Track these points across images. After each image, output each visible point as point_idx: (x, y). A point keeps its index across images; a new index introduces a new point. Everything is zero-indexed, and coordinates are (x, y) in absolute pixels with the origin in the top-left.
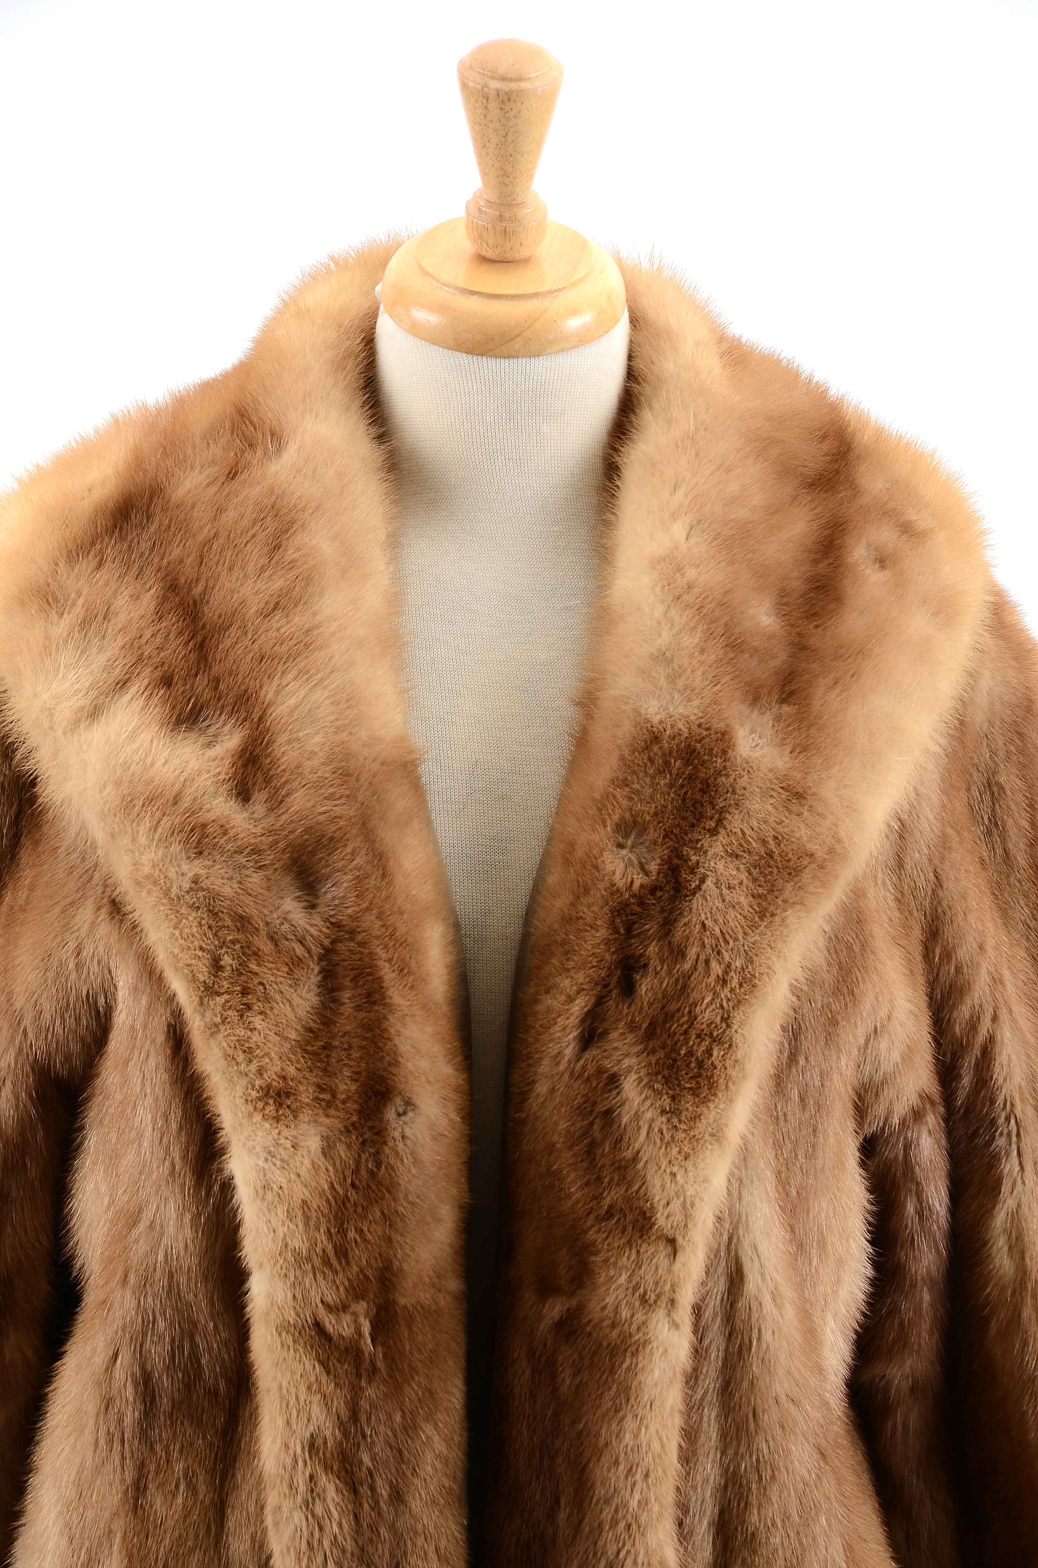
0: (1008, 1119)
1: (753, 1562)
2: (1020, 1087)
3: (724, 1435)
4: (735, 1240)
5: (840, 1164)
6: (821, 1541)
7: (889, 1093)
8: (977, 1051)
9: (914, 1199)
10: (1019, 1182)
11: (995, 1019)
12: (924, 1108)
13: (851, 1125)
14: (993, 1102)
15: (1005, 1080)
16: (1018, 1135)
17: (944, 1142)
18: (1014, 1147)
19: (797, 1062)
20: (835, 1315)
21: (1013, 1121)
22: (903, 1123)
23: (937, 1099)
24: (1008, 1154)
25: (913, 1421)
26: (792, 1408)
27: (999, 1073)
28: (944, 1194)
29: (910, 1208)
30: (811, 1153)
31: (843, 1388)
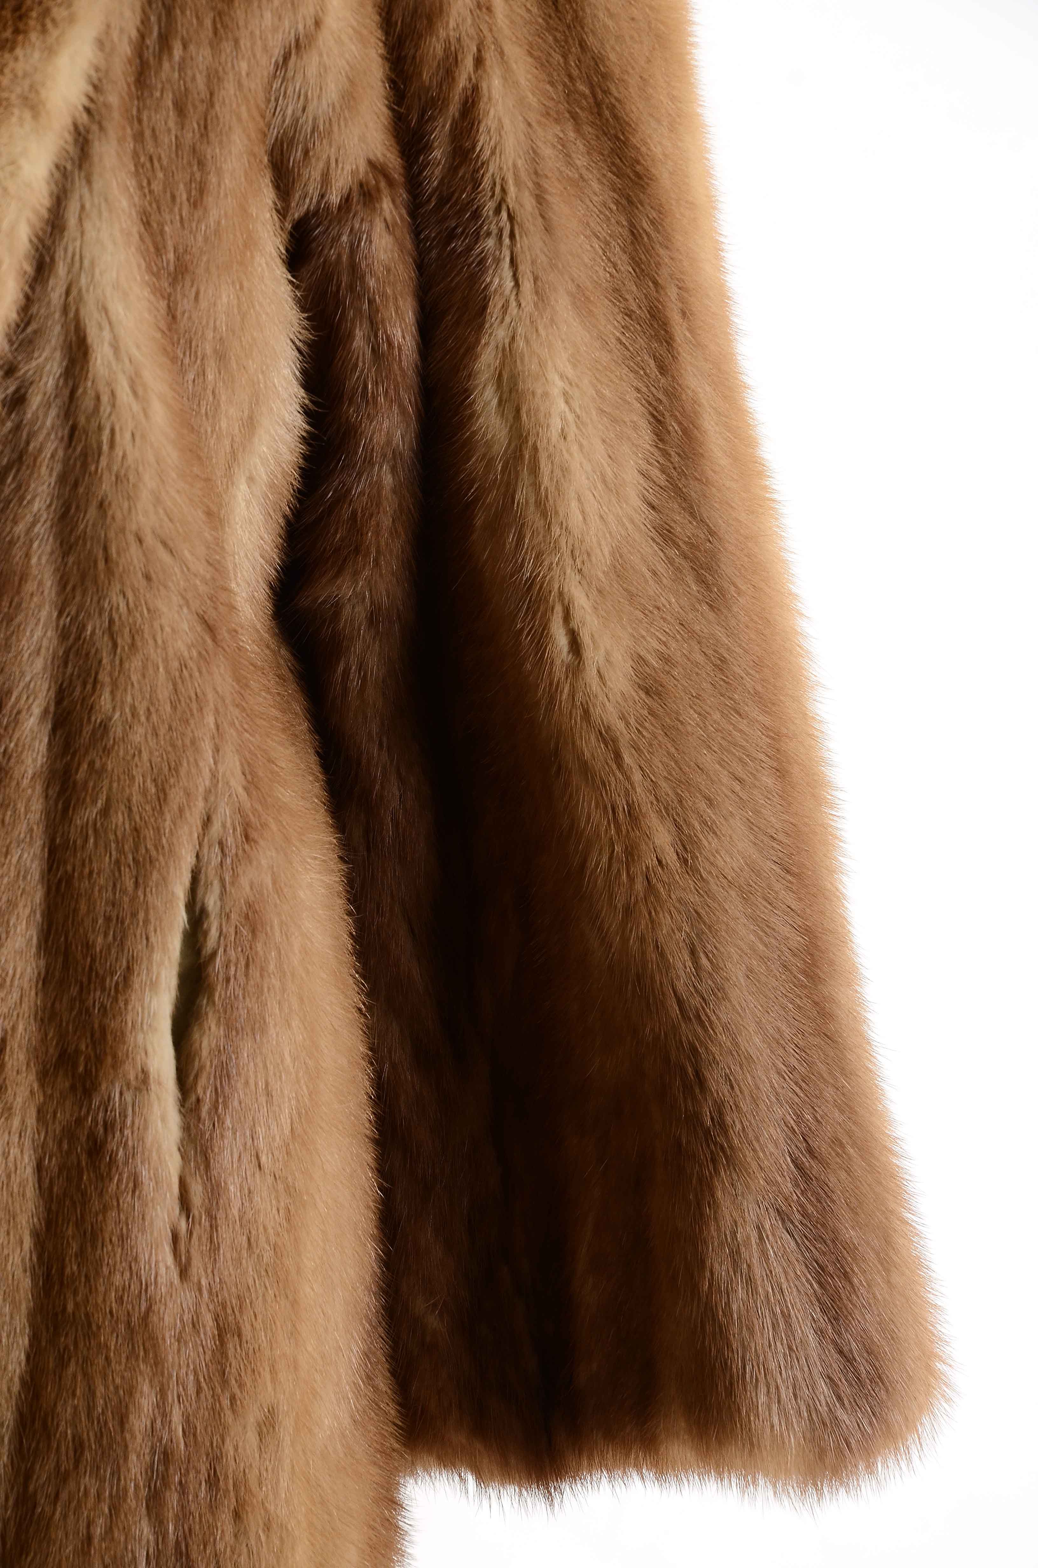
0: (498, 211)
1: (104, 767)
2: (515, 166)
4: (74, 293)
5: (250, 243)
6: (207, 748)
7: (324, 151)
8: (454, 109)
9: (366, 324)
10: (513, 304)
11: (479, 61)
12: (378, 190)
13: (268, 195)
14: (476, 184)
15: (493, 153)
16: (512, 236)
17: (409, 244)
18: (506, 254)
19: (171, 55)
20: (251, 479)
21: (504, 215)
22: (347, 200)
23: (397, 175)
24: (498, 261)
25: (375, 665)
26: (163, 554)
27: (484, 141)
28: (410, 316)
29: (359, 341)
30: (197, 200)
31: (262, 593)
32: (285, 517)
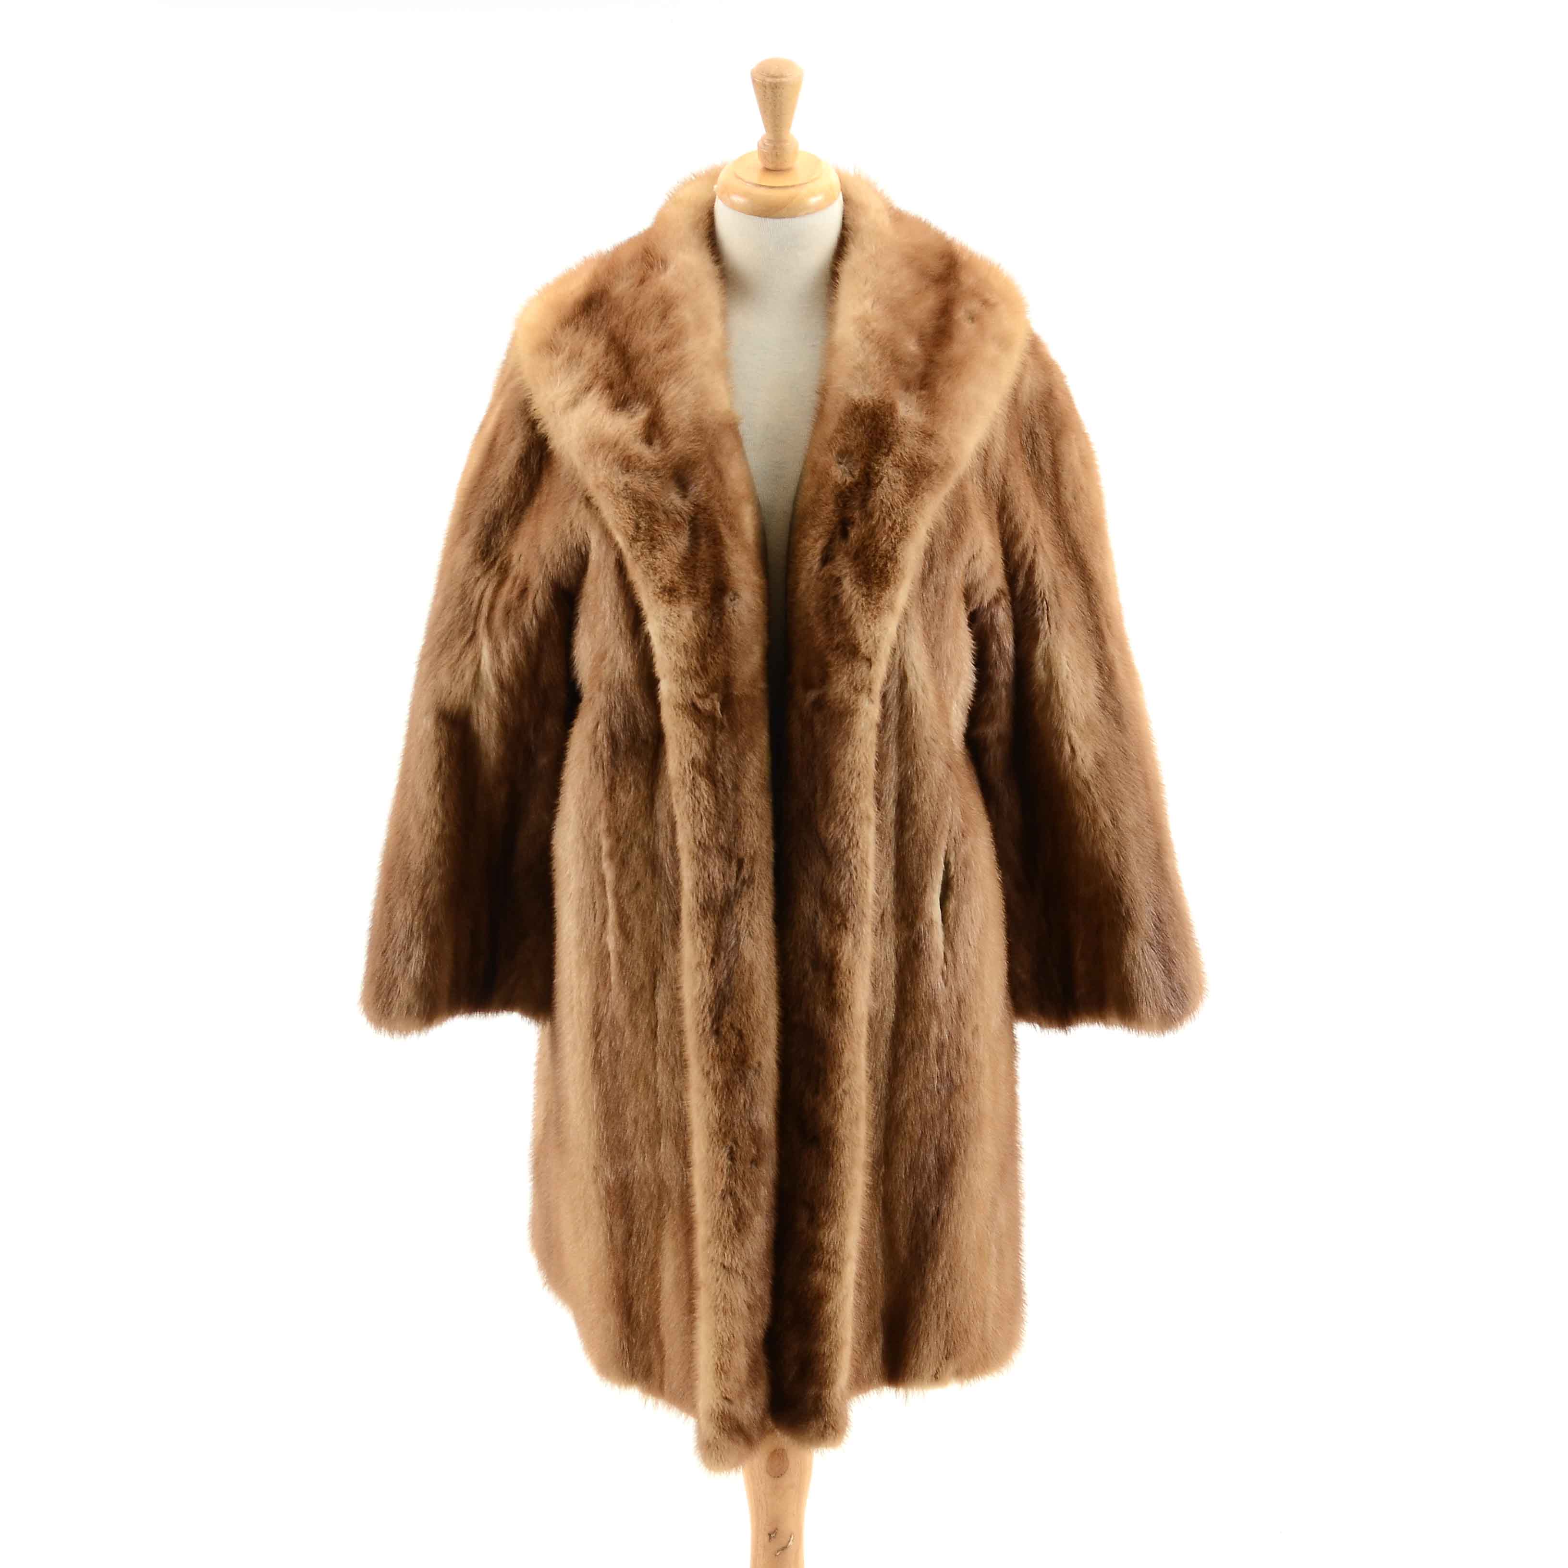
0: (1042, 602)
1: (915, 819)
2: (1048, 586)
3: (900, 759)
4: (902, 661)
5: (958, 625)
6: (949, 808)
7: (981, 589)
8: (1026, 568)
9: (996, 643)
10: (1048, 633)
11: (1035, 551)
12: (1000, 598)
13: (963, 606)
14: (1035, 593)
15: (1040, 582)
16: (1048, 609)
17: (1011, 614)
18: (1046, 615)
19: (933, 573)
20: (957, 702)
21: (1045, 602)
22: (989, 604)
23: (1007, 592)
24: (1042, 619)
25: (999, 753)
26: (933, 743)
27: (1037, 579)
28: (1011, 640)
29: (994, 648)
30: (941, 620)
31: (962, 738)
32: (969, 710)
